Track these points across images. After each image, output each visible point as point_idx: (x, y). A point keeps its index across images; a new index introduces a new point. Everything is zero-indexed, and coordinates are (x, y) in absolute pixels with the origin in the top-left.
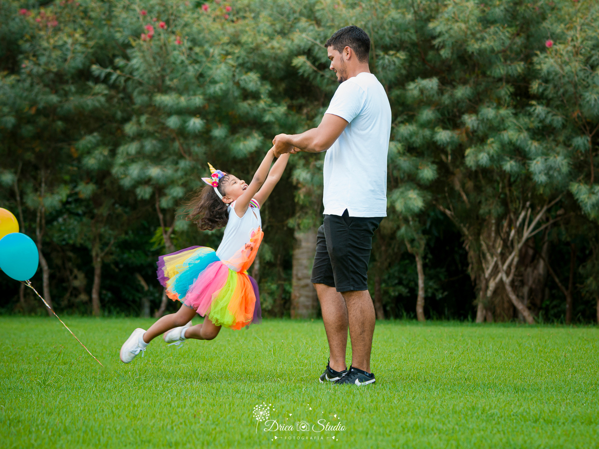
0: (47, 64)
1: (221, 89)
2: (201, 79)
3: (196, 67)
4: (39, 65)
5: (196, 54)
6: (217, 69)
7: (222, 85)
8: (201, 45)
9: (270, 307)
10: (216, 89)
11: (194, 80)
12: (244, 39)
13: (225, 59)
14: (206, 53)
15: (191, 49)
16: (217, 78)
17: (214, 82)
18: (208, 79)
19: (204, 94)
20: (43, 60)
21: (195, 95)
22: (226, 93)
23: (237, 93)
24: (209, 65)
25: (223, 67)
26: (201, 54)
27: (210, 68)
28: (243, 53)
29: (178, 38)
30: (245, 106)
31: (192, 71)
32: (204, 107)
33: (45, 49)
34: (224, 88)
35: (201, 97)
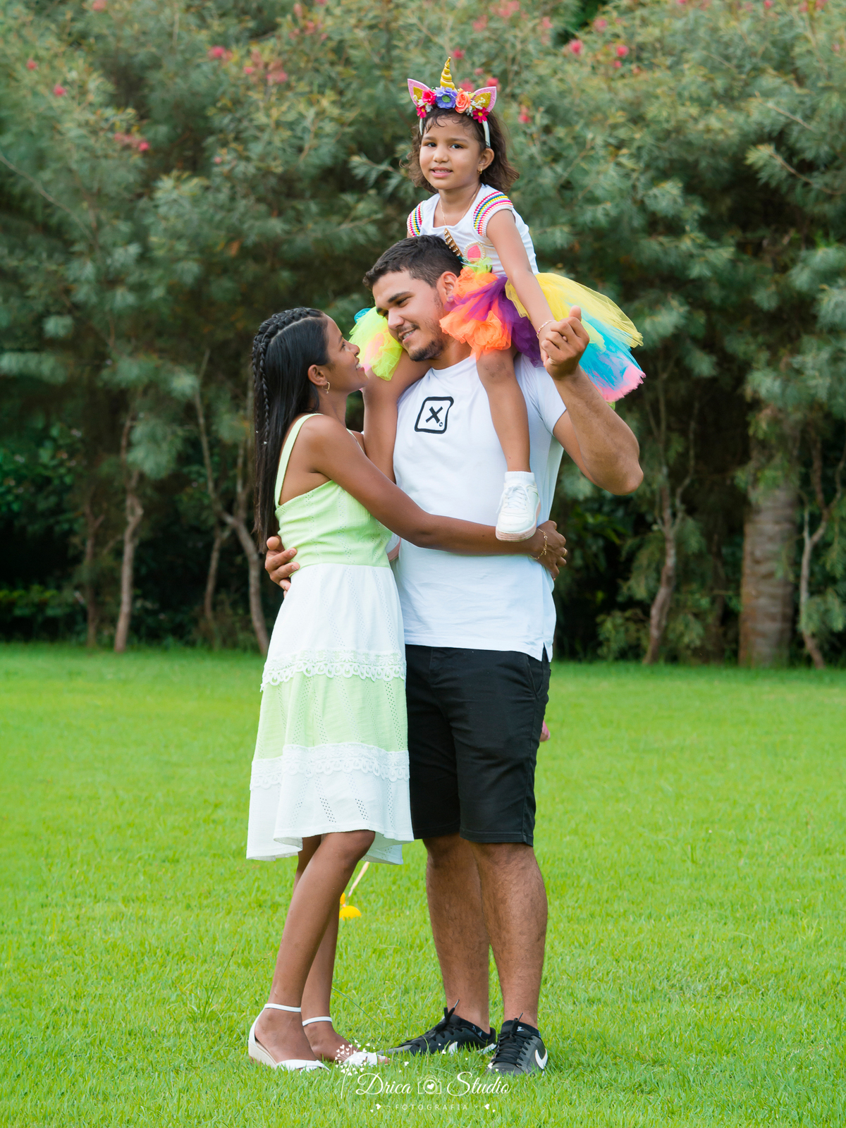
0: (262, 158)
1: (607, 215)
2: (568, 193)
3: (559, 168)
4: (248, 159)
5: (560, 140)
6: (598, 173)
7: (608, 206)
8: (567, 123)
9: (698, 643)
10: (598, 214)
11: (553, 193)
12: (651, 111)
13: (617, 156)
14: (579, 141)
15: (547, 130)
16: (599, 193)
17: (593, 200)
18: (580, 195)
19: (573, 224)
20: (256, 149)
21: (553, 223)
22: (615, 223)
23: (638, 222)
24: (584, 165)
25: (612, 171)
26: (569, 141)
27: (586, 172)
28: (649, 140)
29: (524, 109)
30: (652, 247)
31: (548, 178)
32: (571, 249)
33: (261, 129)
34: (613, 213)
35: (566, 229)
